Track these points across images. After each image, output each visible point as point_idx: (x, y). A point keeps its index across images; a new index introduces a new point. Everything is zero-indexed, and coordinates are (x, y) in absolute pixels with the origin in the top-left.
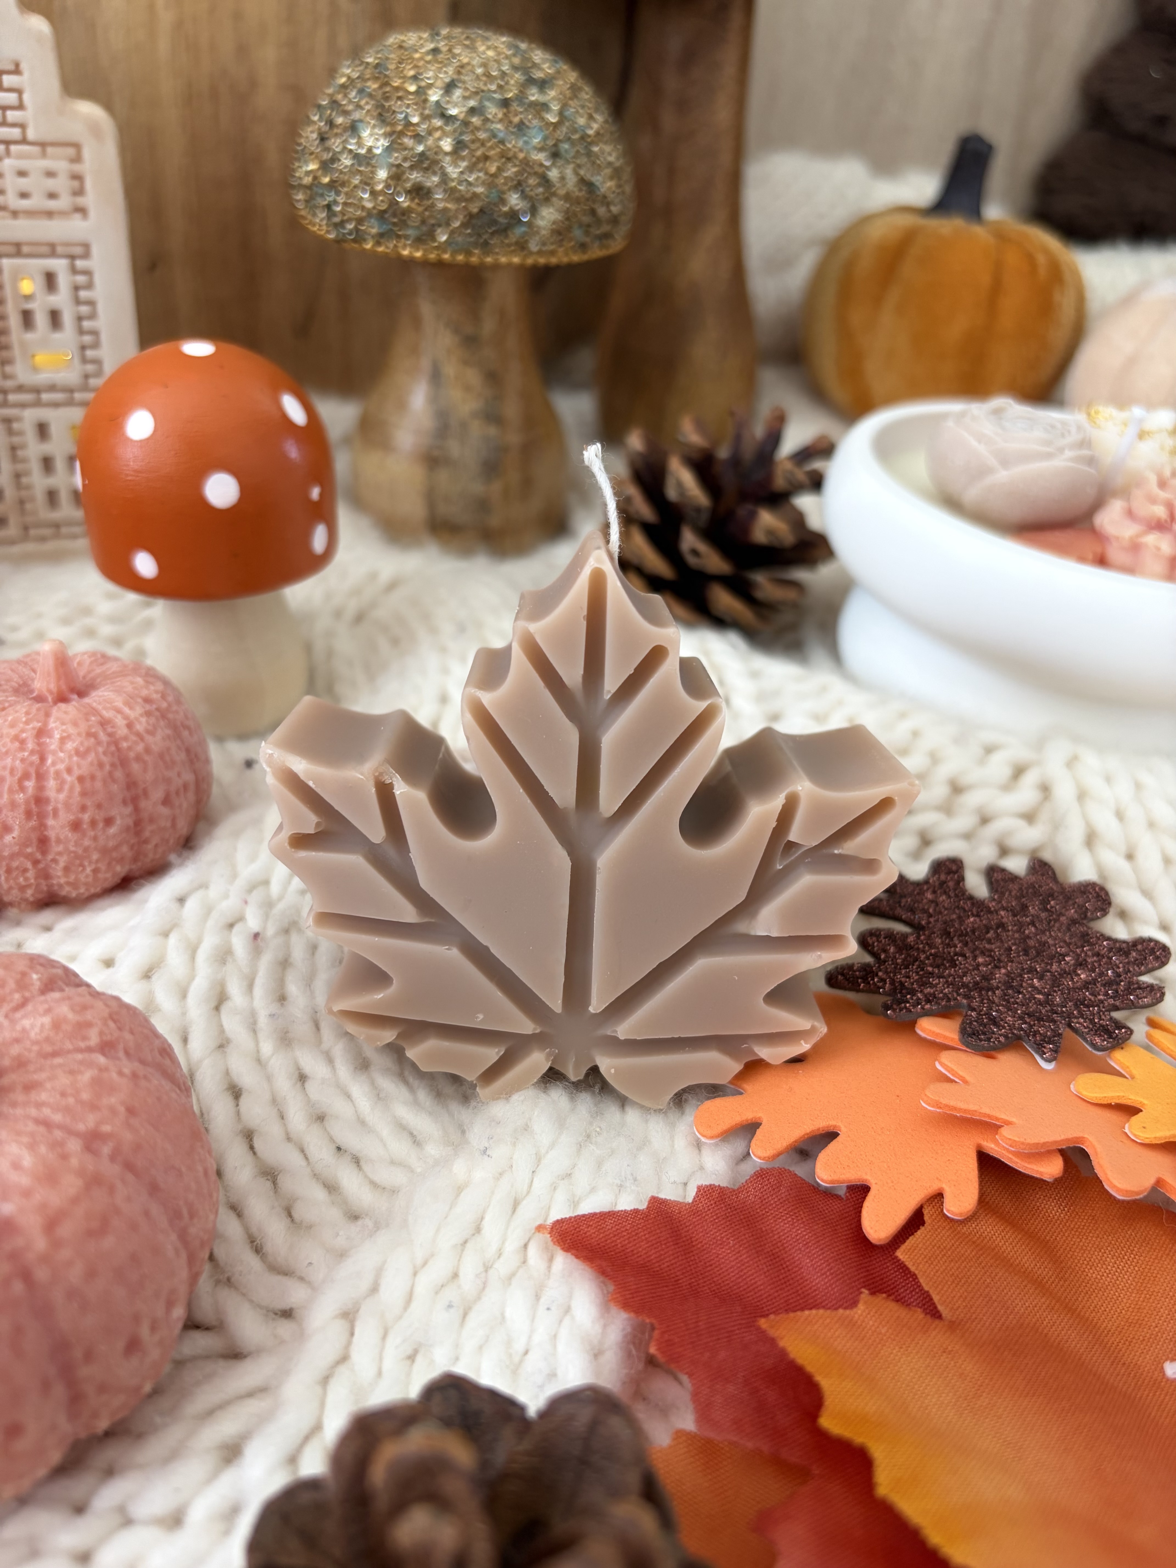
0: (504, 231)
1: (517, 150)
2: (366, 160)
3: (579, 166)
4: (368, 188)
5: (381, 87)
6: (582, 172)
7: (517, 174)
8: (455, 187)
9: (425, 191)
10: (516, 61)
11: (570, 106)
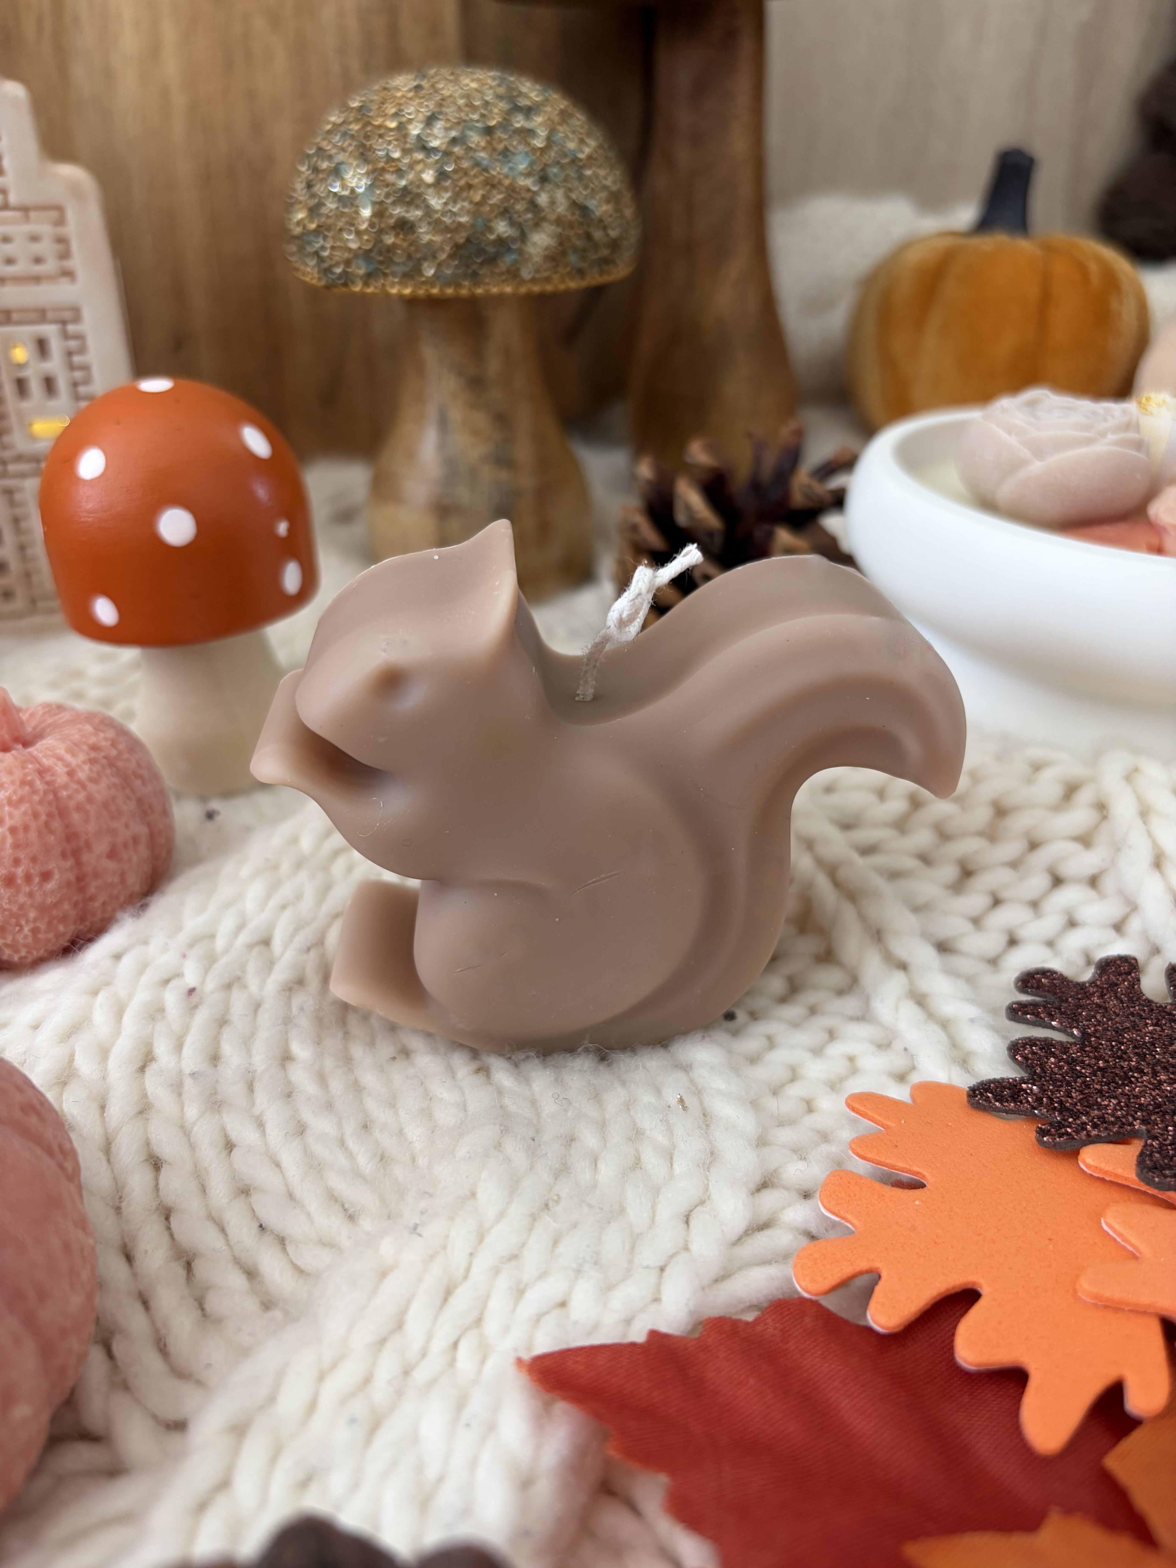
0: (492, 260)
1: (501, 177)
2: (350, 200)
3: (570, 190)
4: (353, 229)
5: (363, 127)
6: (574, 196)
7: (502, 201)
8: (439, 218)
9: (409, 225)
10: (501, 90)
11: (559, 132)
